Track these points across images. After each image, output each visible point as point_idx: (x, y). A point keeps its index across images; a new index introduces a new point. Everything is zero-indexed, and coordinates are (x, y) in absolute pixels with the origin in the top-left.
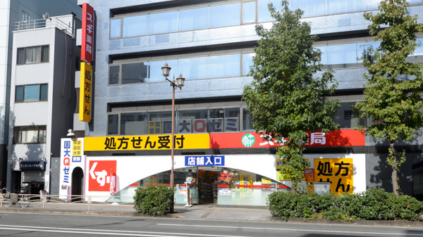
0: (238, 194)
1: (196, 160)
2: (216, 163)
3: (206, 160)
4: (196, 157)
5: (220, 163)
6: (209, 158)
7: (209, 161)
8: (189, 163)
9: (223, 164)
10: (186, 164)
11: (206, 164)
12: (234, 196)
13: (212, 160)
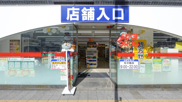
0: (149, 67)
1: (80, 13)
2: (114, 18)
3: (98, 13)
4: (81, 8)
5: (122, 18)
6: (103, 9)
7: (103, 13)
8: (69, 17)
9: (127, 19)
10: (64, 19)
11: (98, 19)
12: (143, 70)
13: (109, 13)
